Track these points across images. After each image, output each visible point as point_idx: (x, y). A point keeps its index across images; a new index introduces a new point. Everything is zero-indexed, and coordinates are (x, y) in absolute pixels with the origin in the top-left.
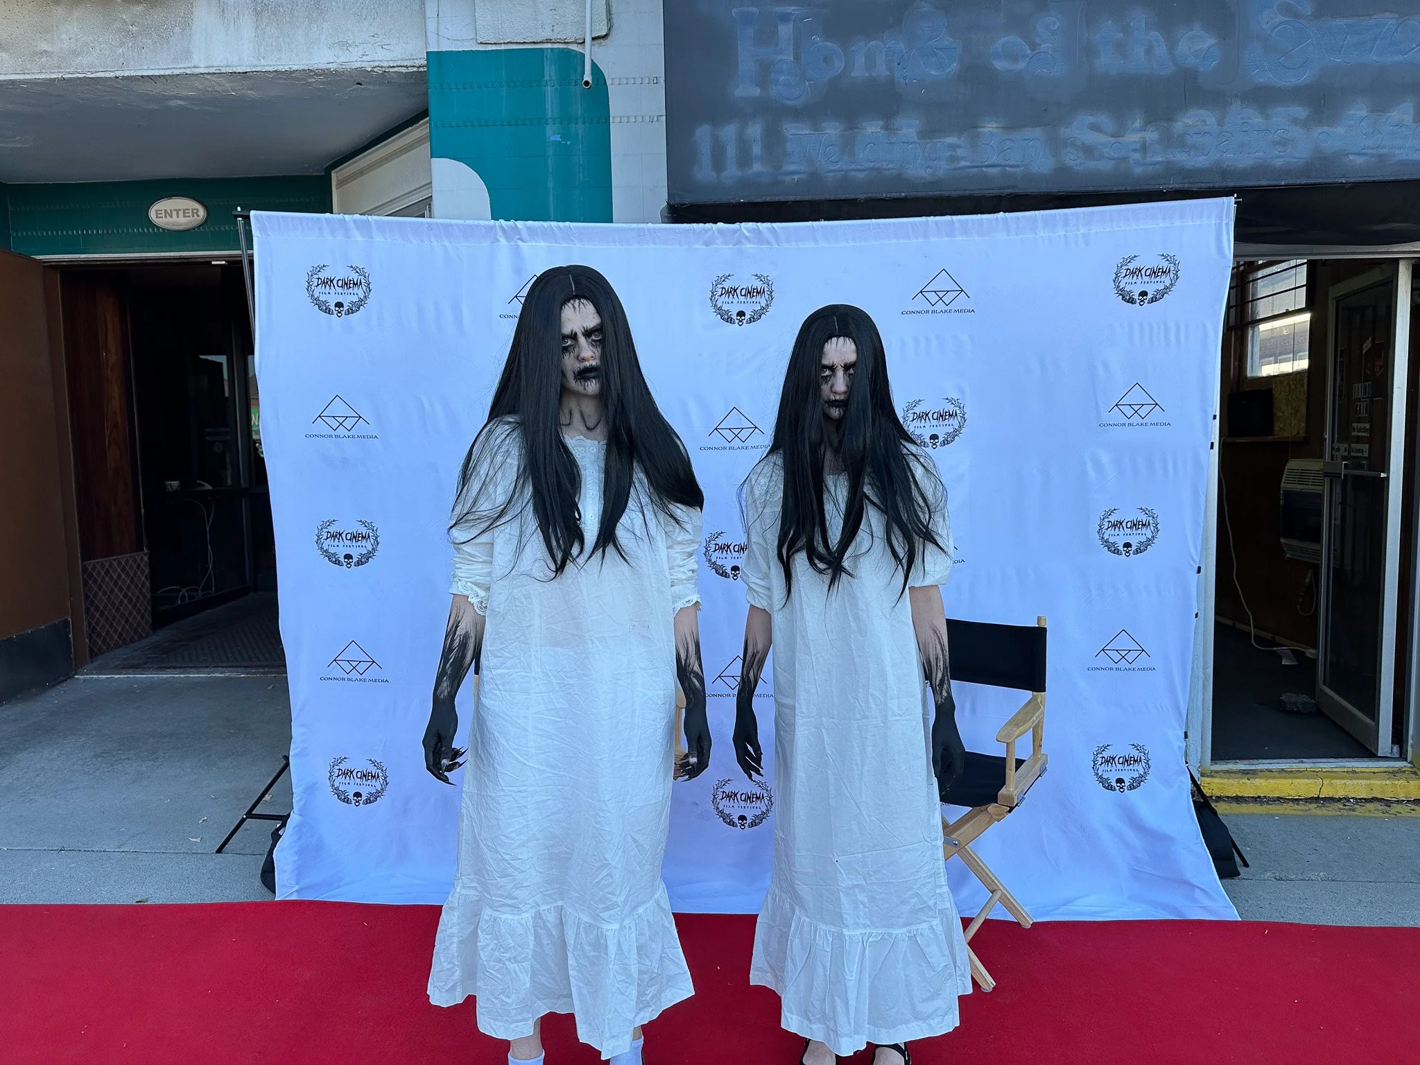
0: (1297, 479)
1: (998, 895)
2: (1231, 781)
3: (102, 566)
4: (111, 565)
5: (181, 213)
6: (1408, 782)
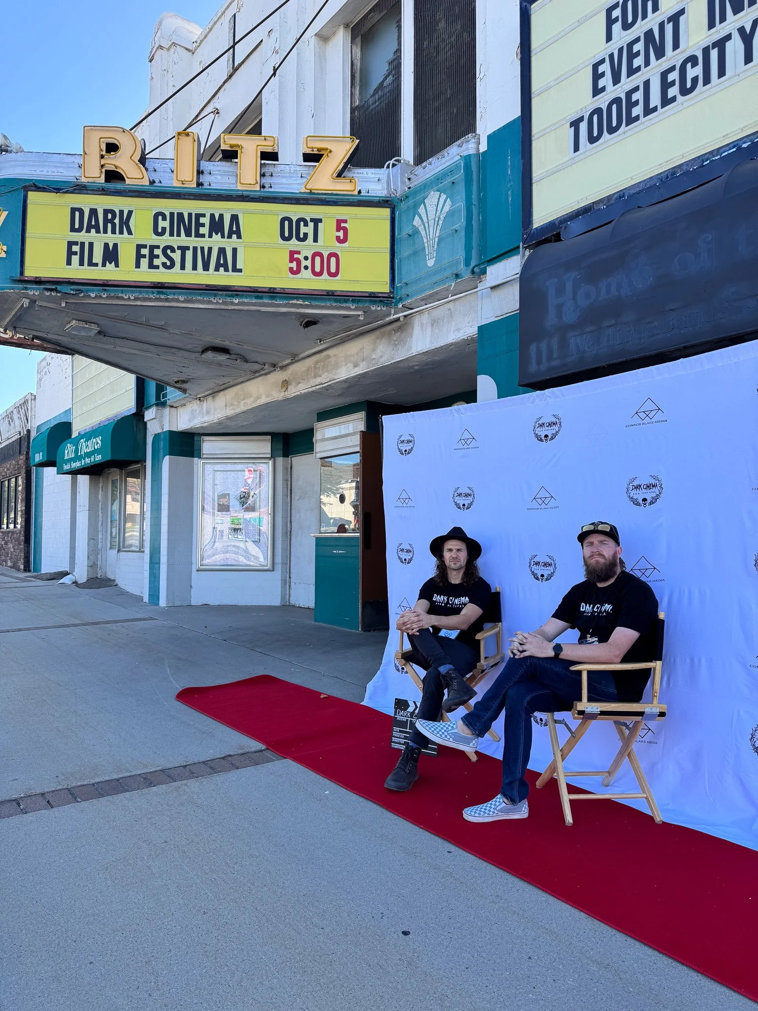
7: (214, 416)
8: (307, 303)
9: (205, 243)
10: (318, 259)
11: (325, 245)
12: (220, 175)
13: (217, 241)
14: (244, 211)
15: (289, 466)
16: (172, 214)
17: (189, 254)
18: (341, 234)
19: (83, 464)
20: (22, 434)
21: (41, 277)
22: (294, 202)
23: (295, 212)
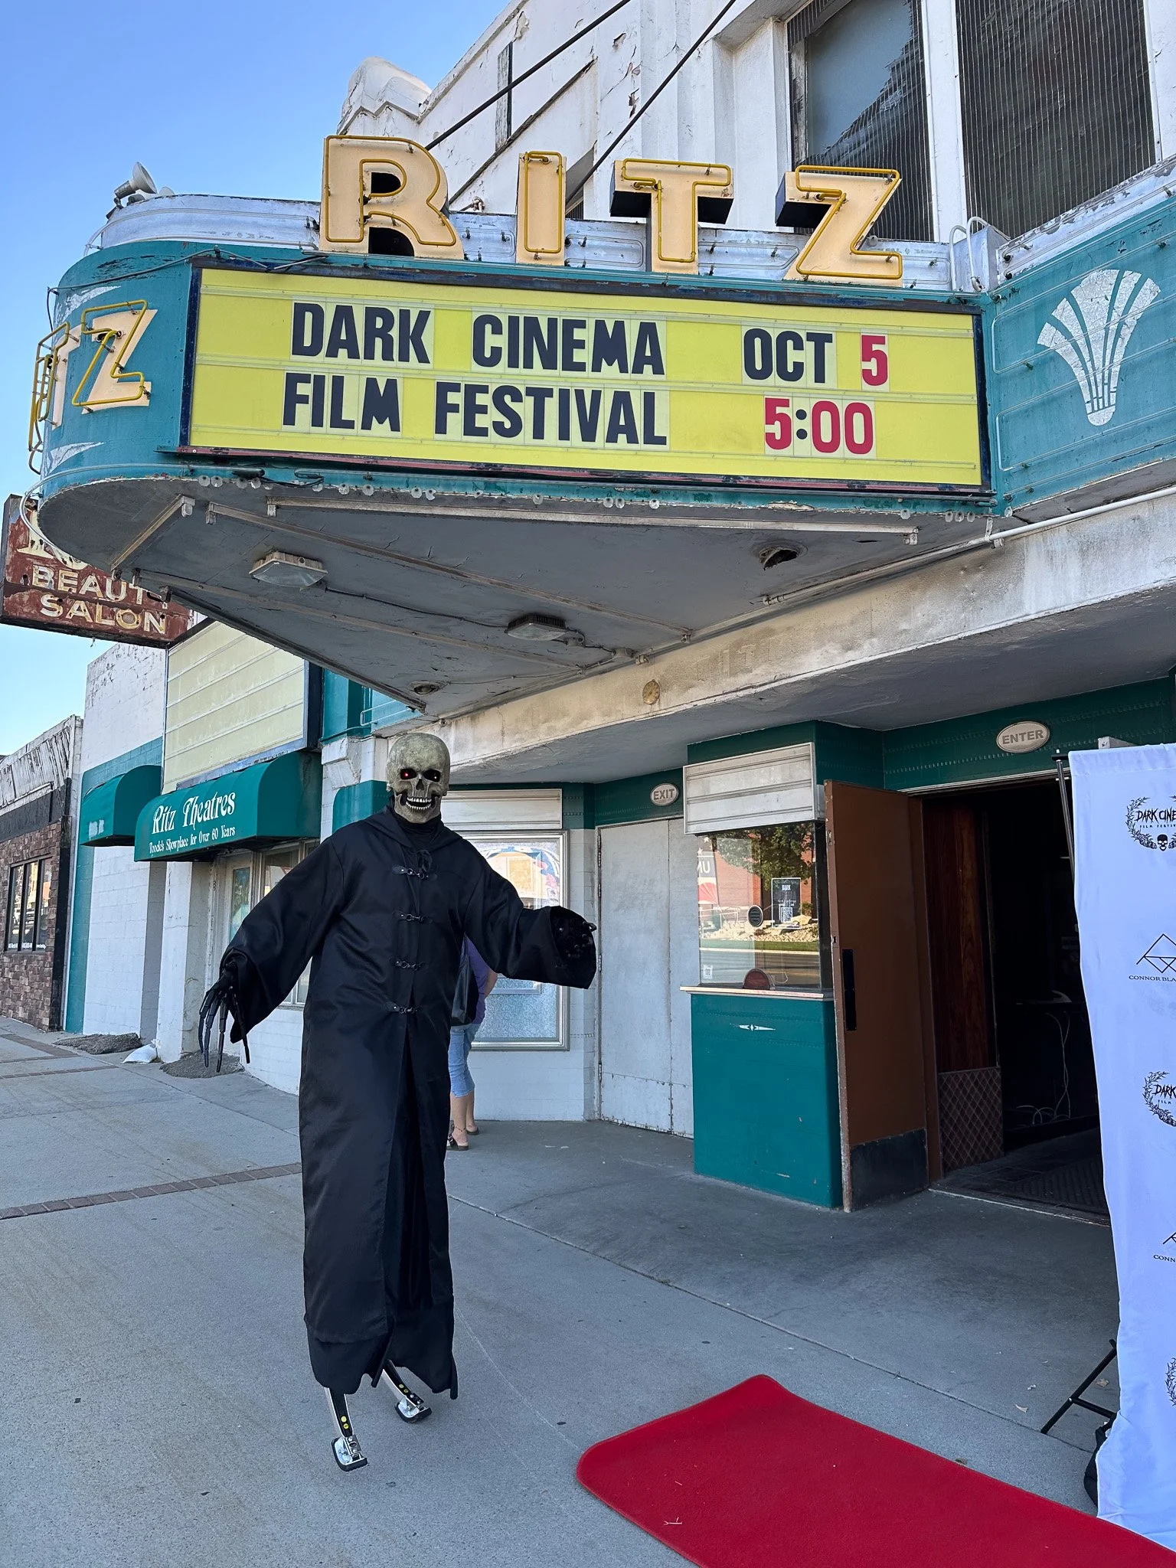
3: (957, 1078)
4: (964, 1078)
5: (1026, 736)
7: (476, 754)
8: (805, 508)
9: (585, 381)
10: (826, 417)
11: (839, 388)
12: (604, 248)
13: (610, 378)
14: (667, 317)
15: (596, 846)
16: (513, 321)
17: (552, 405)
18: (872, 365)
19: (192, 843)
20: (55, 787)
21: (227, 449)
22: (774, 300)
23: (776, 319)
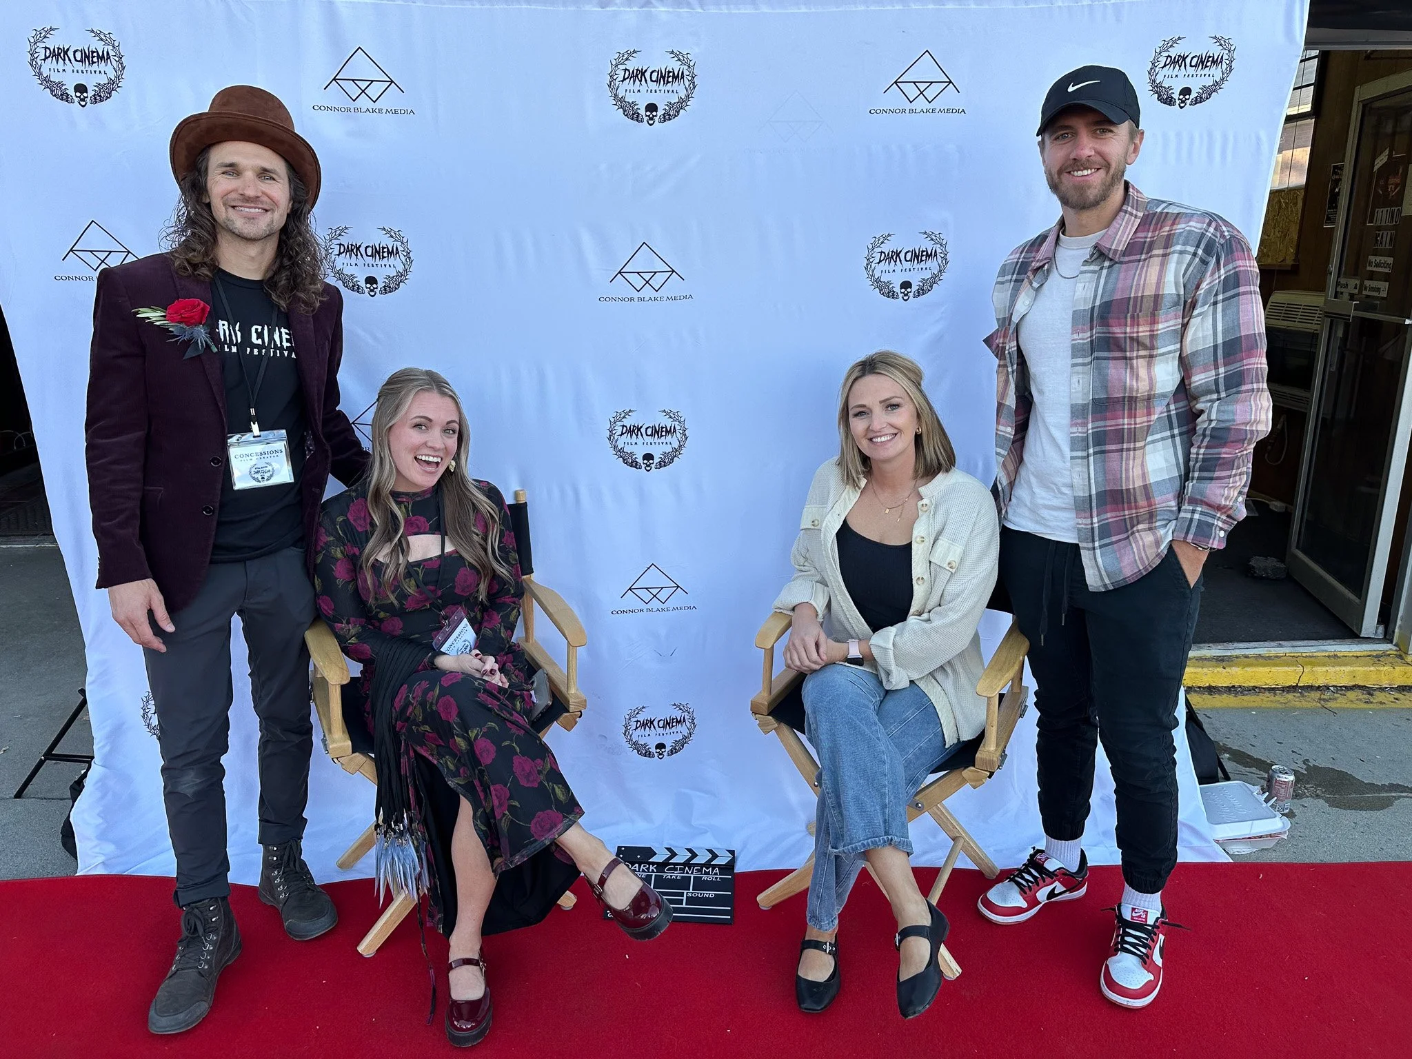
0: (1282, 315)
1: (960, 843)
2: (1205, 670)
6: (1394, 668)
